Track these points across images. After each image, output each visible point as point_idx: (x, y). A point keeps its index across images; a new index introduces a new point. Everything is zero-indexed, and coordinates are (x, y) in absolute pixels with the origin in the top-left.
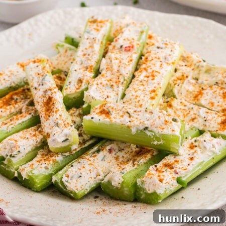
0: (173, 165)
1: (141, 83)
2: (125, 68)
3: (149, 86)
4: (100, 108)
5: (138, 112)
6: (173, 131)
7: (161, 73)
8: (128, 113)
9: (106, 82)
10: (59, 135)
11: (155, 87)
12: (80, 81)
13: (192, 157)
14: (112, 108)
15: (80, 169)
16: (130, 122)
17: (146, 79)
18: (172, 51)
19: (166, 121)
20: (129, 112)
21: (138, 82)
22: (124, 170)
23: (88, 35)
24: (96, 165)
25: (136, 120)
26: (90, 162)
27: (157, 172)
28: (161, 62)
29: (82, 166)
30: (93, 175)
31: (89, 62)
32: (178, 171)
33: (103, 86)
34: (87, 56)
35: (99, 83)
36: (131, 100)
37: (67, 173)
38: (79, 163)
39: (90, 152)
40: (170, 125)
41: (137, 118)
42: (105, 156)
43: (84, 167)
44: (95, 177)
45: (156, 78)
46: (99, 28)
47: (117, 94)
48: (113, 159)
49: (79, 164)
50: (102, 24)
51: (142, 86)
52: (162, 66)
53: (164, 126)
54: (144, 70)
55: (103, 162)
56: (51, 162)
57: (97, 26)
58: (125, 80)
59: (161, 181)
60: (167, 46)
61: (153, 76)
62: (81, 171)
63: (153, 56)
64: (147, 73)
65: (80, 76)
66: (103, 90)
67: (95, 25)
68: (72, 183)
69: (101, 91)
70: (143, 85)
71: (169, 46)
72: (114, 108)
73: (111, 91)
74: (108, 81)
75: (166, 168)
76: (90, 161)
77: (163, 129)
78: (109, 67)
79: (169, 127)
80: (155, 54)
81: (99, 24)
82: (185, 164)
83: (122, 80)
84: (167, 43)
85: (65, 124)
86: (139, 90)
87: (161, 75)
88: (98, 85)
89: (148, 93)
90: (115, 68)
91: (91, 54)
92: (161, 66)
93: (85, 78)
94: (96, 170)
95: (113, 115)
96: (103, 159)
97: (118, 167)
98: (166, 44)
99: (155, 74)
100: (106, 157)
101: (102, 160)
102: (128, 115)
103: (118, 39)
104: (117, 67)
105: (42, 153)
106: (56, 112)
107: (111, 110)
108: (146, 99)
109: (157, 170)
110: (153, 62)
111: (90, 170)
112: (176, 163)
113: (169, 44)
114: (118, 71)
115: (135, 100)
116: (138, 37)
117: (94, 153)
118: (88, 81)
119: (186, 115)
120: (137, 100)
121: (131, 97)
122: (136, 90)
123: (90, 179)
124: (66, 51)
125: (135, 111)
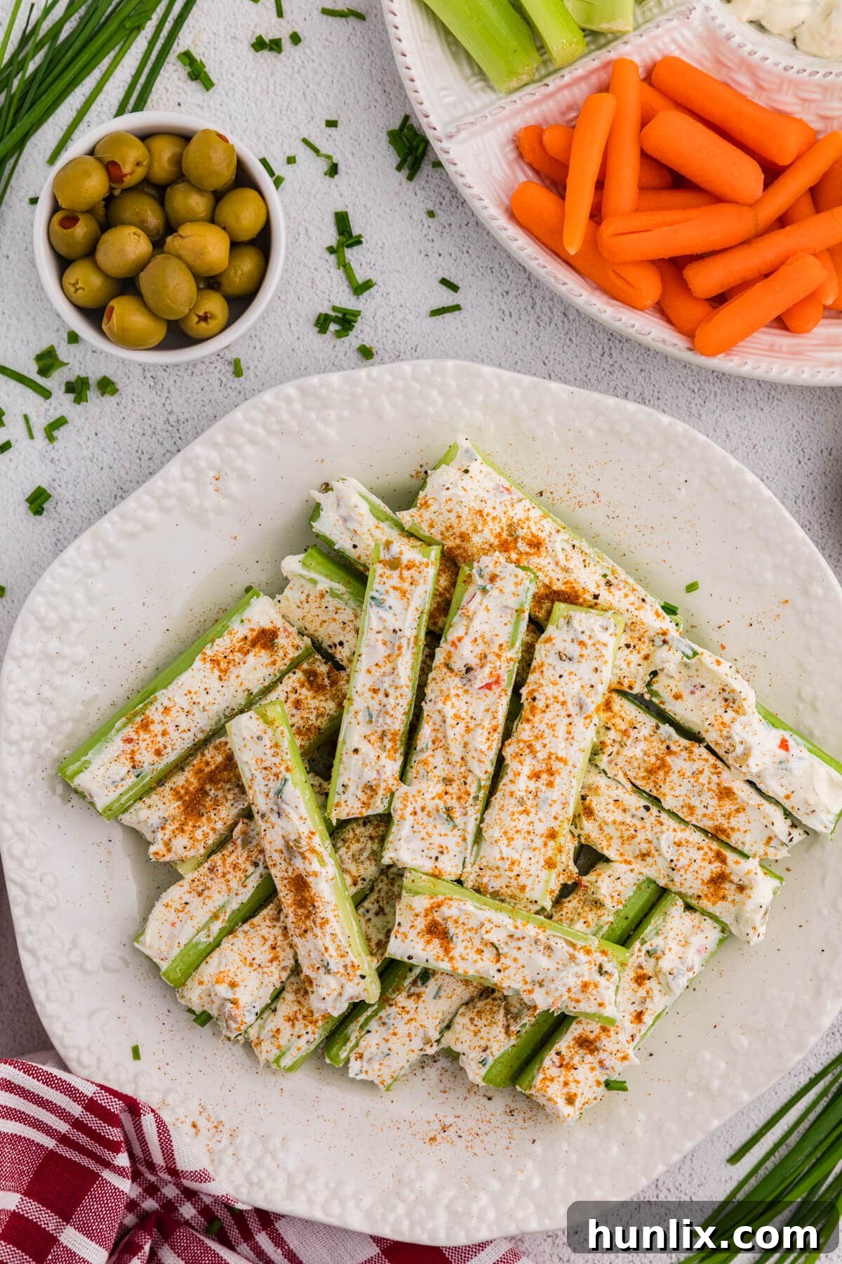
0: (598, 1044)
1: (522, 809)
2: (480, 761)
3: (541, 814)
4: (426, 915)
5: (519, 939)
6: (601, 1005)
7: (570, 763)
8: (493, 944)
9: (437, 801)
10: (335, 1000)
11: (555, 818)
12: (371, 789)
13: (639, 1010)
14: (456, 922)
15: (387, 1041)
16: (499, 971)
17: (532, 785)
18: (596, 670)
19: (585, 986)
20: (497, 943)
21: (513, 801)
22: (488, 1052)
23: (382, 613)
24: (421, 1017)
25: (514, 965)
26: (406, 1017)
27: (563, 1069)
28: (569, 716)
29: (391, 1031)
30: (417, 1043)
31: (389, 720)
32: (607, 1063)
33: (429, 815)
34: (381, 695)
35: (418, 810)
36: (498, 868)
37: (359, 1050)
38: (384, 1024)
39: (407, 983)
40: (594, 992)
41: (515, 960)
42: (440, 989)
43: (395, 1034)
44: (421, 1046)
45: (558, 780)
46: (406, 586)
47: (464, 840)
48: (460, 984)
49: (384, 1029)
50: (412, 571)
51: (523, 817)
52: (573, 729)
53: (580, 996)
54: (527, 751)
55: (438, 1001)
56: (320, 1023)
57: (401, 577)
58: (480, 787)
59: (570, 1100)
60: (585, 652)
61: (551, 772)
62: (390, 1045)
63: (550, 690)
64: (535, 762)
65: (370, 775)
66: (429, 829)
67: (396, 573)
68: (370, 1071)
69: (423, 834)
70: (526, 812)
71: (589, 651)
72: (460, 922)
73: (449, 833)
74: (440, 797)
75: (582, 1052)
76: (408, 1012)
77: (578, 1001)
78: (440, 736)
79: (592, 998)
80: (555, 684)
81: (406, 573)
82: (624, 1037)
83: (473, 789)
84: (584, 638)
85: (345, 966)
86: (517, 832)
87: (569, 768)
88: (415, 813)
89: (539, 842)
90: (456, 751)
91: (391, 691)
92: (569, 733)
93: (383, 785)
94: (421, 1030)
95: (458, 948)
96: (437, 996)
97: (473, 1028)
98: (582, 643)
99: (556, 765)
100: (444, 988)
101: (435, 998)
102: (495, 951)
103: (460, 640)
104: (461, 748)
105: (295, 987)
106: (322, 925)
107: (452, 930)
108: (534, 870)
109: (561, 1066)
110: (548, 715)
111: (409, 1035)
112: (603, 1036)
113: (589, 642)
114: (462, 758)
115: (508, 873)
116: (510, 628)
117: (414, 983)
118: (390, 789)
119: (628, 839)
120: (513, 874)
121: (500, 863)
122: (509, 835)
123: (411, 1054)
124: (322, 596)
125: (511, 936)
